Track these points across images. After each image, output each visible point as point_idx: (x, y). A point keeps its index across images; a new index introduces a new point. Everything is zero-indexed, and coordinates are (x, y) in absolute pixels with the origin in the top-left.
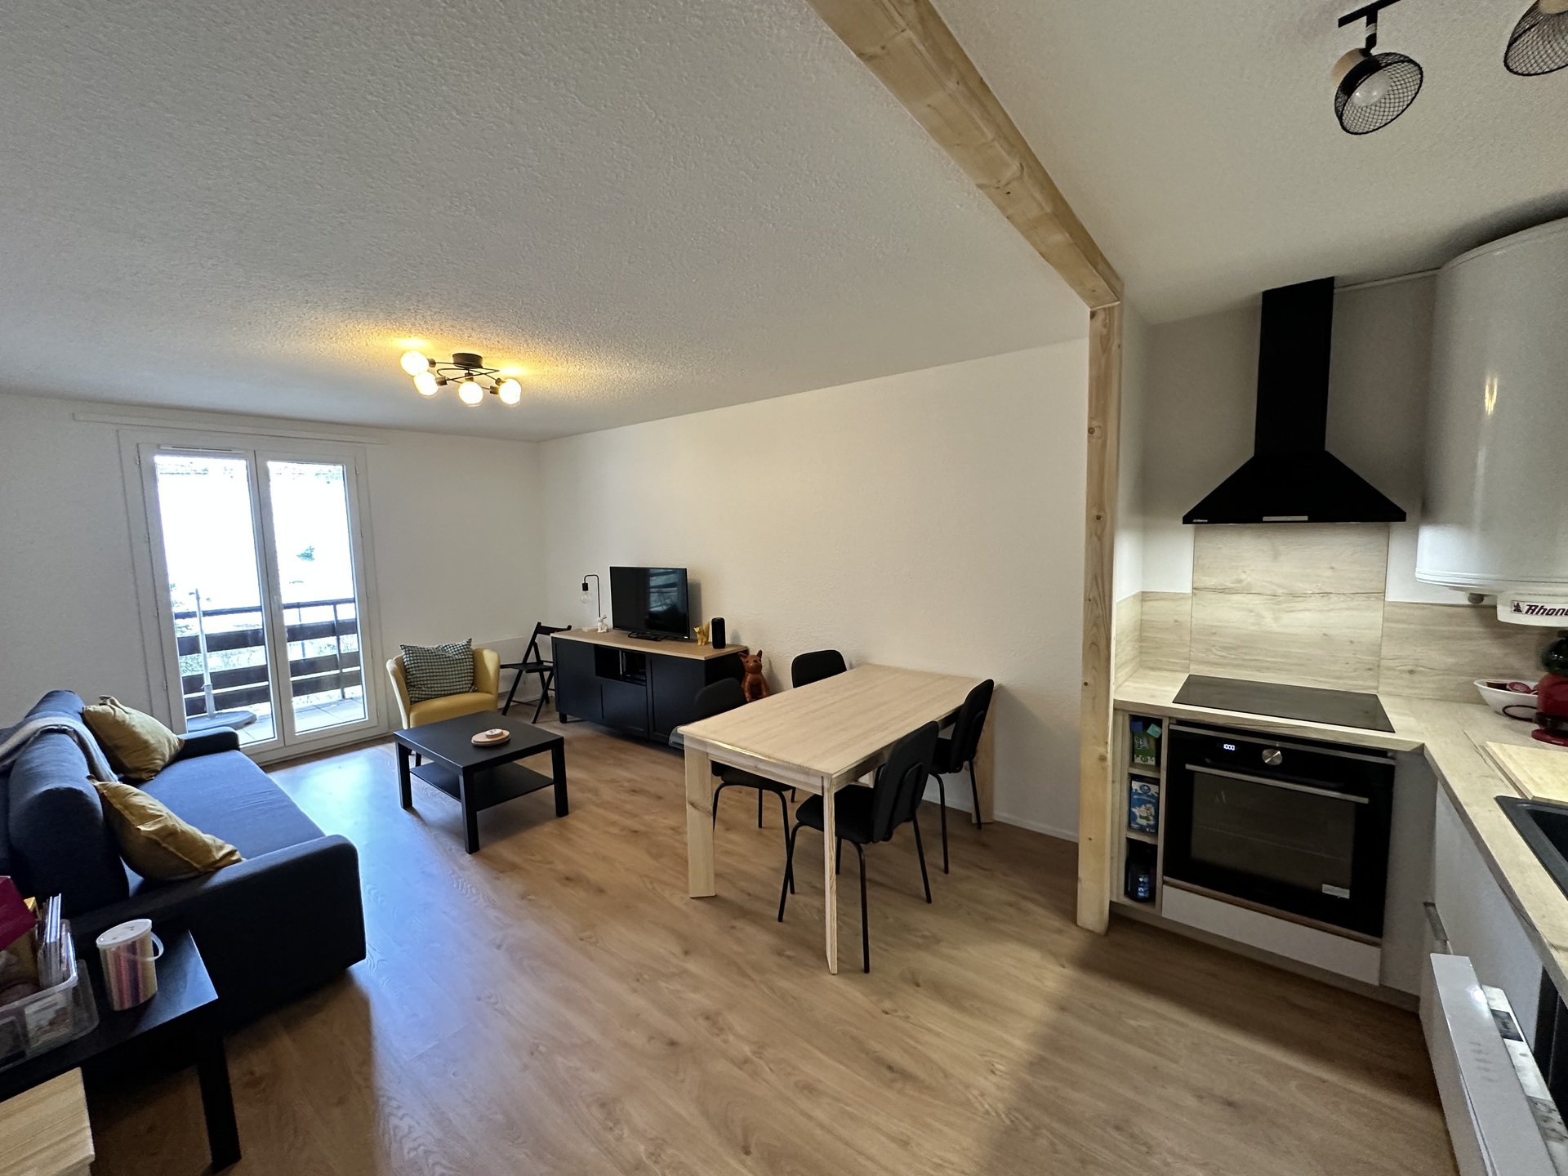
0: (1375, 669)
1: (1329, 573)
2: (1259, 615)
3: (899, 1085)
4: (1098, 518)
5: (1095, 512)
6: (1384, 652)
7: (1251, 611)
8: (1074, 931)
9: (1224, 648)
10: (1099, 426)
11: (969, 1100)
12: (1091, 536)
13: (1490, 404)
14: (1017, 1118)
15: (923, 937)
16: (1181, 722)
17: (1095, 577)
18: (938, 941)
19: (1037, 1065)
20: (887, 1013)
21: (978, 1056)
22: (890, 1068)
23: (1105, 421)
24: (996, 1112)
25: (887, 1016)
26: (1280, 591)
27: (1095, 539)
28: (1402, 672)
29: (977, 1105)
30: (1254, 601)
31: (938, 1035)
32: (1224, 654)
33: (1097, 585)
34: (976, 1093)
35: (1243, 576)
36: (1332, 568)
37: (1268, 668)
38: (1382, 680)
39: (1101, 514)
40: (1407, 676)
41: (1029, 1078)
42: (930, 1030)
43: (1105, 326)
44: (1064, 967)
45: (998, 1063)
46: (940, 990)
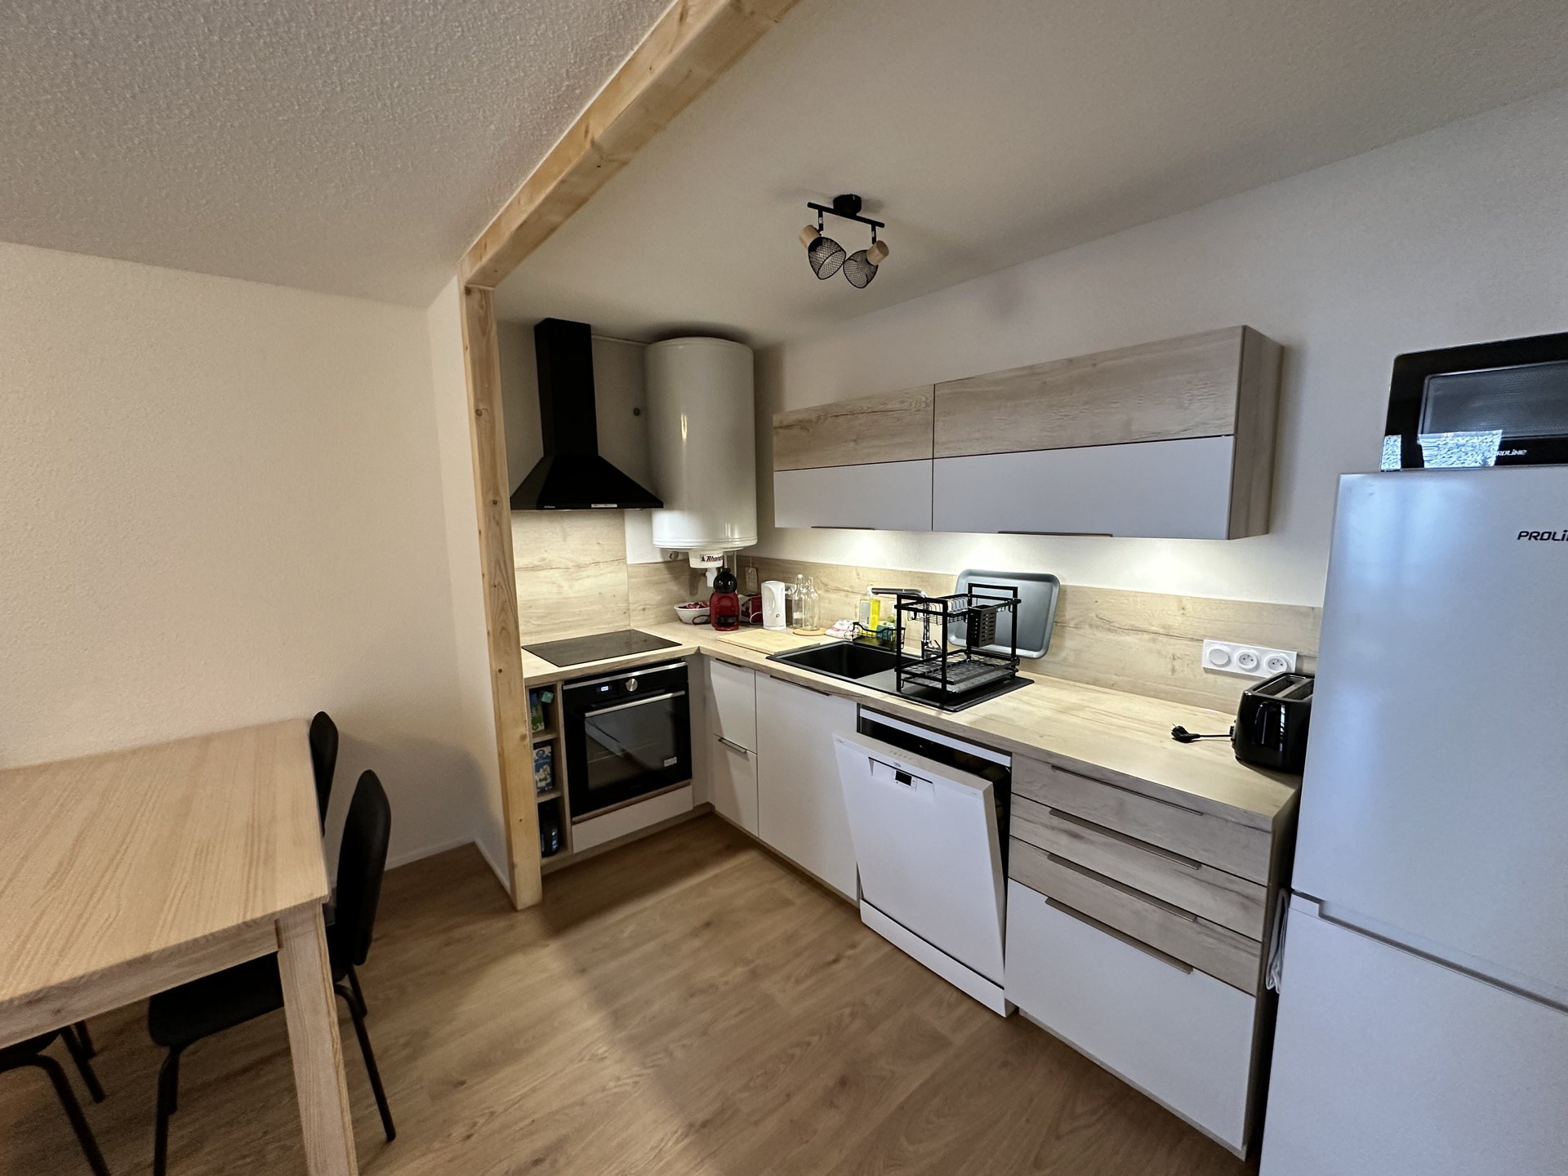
0: (626, 612)
1: (597, 547)
2: (560, 586)
3: (562, 1161)
4: (495, 503)
5: (491, 497)
6: (631, 599)
7: (553, 583)
8: (521, 917)
9: (539, 618)
10: (486, 410)
11: (616, 1094)
12: (490, 520)
13: (684, 435)
14: (652, 1061)
15: (406, 1045)
16: (568, 682)
17: (498, 562)
18: (426, 1034)
19: (618, 1019)
20: (469, 1137)
21: (580, 1064)
22: (537, 1162)
23: (491, 404)
24: (639, 1076)
25: (473, 1138)
26: (570, 564)
27: (493, 524)
28: (639, 610)
29: (623, 1089)
30: (555, 574)
31: (534, 1090)
32: (539, 623)
33: (501, 570)
34: (612, 1084)
35: (545, 555)
36: (599, 543)
37: (570, 627)
38: (631, 619)
39: (497, 499)
40: (641, 612)
41: (624, 1034)
42: (523, 1097)
43: (482, 307)
44: (547, 946)
45: (598, 1049)
46: (485, 1063)
